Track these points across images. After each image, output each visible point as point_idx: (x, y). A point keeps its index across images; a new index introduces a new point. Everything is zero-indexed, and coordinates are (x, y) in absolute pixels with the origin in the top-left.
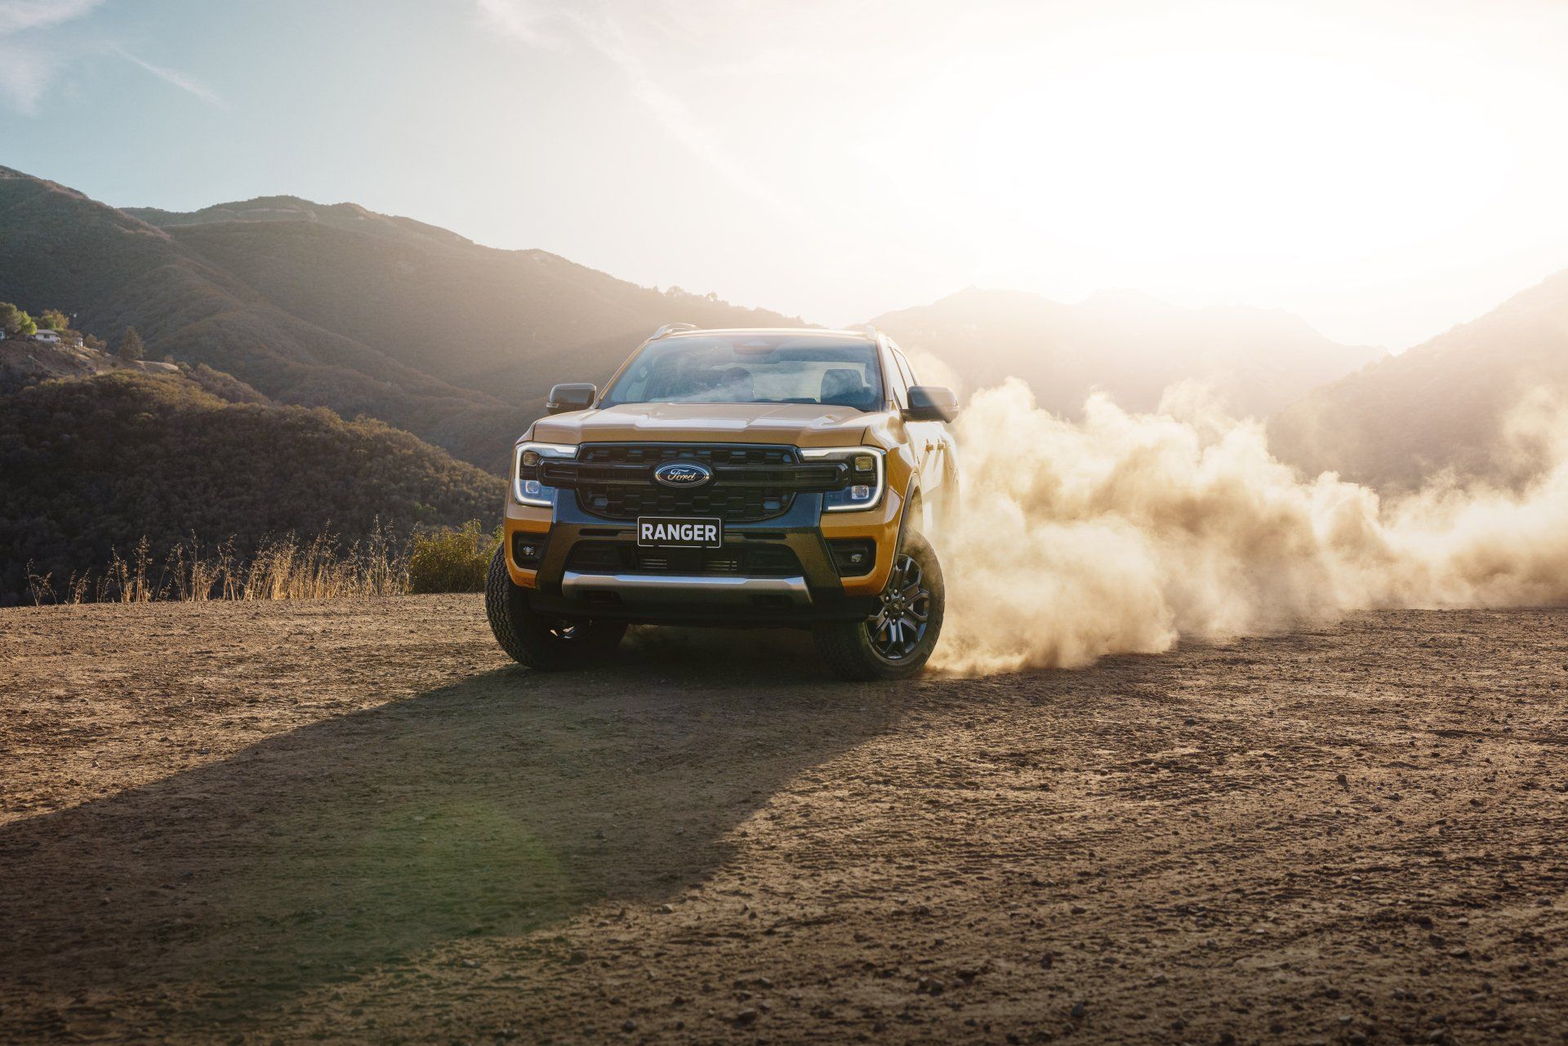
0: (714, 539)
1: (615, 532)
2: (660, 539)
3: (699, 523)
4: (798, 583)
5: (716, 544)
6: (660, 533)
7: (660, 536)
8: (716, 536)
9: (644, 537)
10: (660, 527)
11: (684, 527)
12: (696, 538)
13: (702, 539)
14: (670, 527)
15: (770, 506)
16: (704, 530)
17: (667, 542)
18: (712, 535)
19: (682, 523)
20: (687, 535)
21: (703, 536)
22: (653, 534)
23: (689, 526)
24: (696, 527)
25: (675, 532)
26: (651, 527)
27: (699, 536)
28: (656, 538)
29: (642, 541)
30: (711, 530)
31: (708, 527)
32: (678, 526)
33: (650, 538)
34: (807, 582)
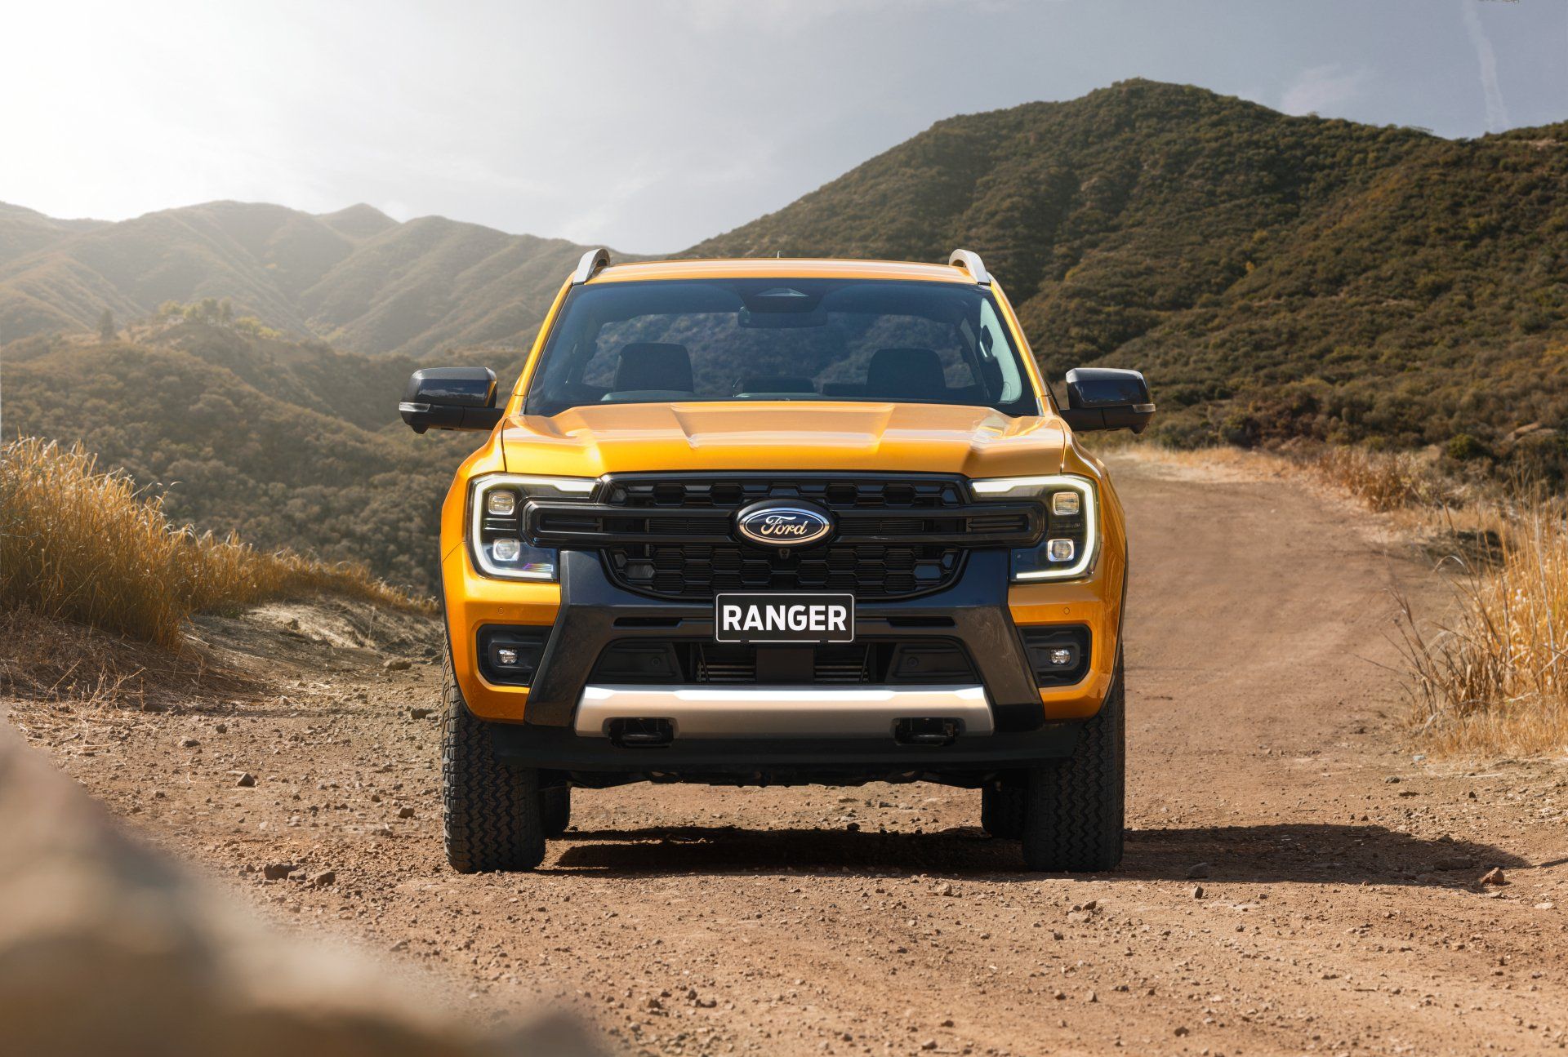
0: (842, 628)
1: (673, 622)
2: (753, 629)
3: (817, 602)
4: (971, 698)
5: (846, 634)
6: (753, 619)
7: (753, 624)
8: (847, 622)
9: (726, 627)
10: (753, 610)
11: (794, 609)
12: (813, 627)
13: (822, 628)
14: (770, 610)
15: (926, 571)
16: (826, 613)
17: (765, 634)
18: (840, 621)
19: (789, 603)
20: (798, 623)
21: (825, 623)
22: (742, 622)
23: (802, 608)
24: (813, 609)
25: (779, 618)
26: (738, 610)
27: (818, 623)
28: (746, 628)
29: (723, 634)
30: (837, 614)
31: (832, 609)
32: (783, 608)
33: (737, 627)
34: (989, 695)
